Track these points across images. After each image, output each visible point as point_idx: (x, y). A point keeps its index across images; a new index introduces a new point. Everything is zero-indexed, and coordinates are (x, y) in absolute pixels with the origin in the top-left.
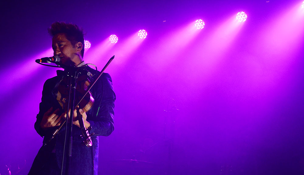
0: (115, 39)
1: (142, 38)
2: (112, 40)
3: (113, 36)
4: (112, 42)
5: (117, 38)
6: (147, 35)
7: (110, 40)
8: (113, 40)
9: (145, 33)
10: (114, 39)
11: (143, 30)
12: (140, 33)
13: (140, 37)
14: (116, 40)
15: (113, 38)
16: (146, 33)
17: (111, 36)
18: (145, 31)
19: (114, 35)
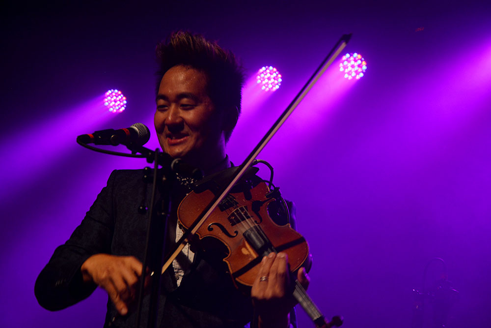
0: (272, 80)
1: (350, 78)
2: (264, 82)
3: (268, 71)
4: (264, 88)
5: (280, 76)
6: (364, 68)
7: (259, 81)
8: (266, 81)
9: (359, 62)
10: (269, 79)
11: (355, 55)
12: (346, 63)
13: (346, 76)
14: (276, 82)
15: (269, 75)
16: (364, 63)
17: (261, 71)
18: (359, 57)
19: (271, 68)
